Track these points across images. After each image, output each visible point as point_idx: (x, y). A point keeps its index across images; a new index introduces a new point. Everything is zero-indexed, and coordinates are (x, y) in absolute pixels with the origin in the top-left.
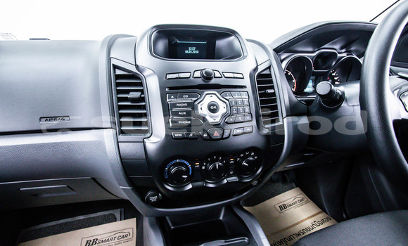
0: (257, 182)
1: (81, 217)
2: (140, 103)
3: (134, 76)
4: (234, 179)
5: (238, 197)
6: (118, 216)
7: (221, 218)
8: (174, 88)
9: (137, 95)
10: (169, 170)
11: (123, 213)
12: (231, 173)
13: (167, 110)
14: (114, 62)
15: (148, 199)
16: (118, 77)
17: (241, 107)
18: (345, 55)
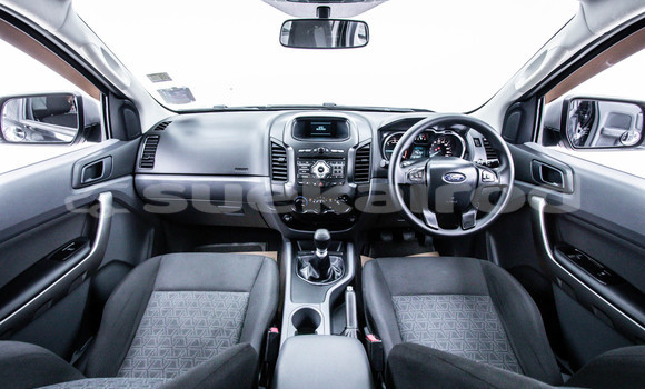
1: (236, 244)
2: (284, 164)
3: (281, 148)
6: (264, 248)
8: (300, 157)
9: (282, 159)
13: (297, 168)
14: (272, 140)
15: (285, 218)
16: (274, 148)
17: (338, 170)
18: (443, 132)
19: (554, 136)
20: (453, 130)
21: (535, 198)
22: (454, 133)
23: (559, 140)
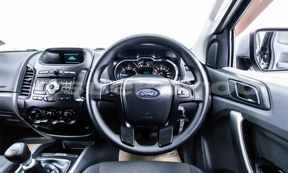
2: (31, 82)
12: (61, 118)
14: (28, 65)
16: (27, 72)
17: (66, 88)
18: (160, 60)
19: (246, 63)
20: (169, 58)
21: (233, 113)
22: (168, 61)
23: (250, 65)
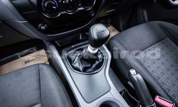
0: (93, 14)
4: (82, 8)
5: (87, 25)
7: (80, 38)
10: (44, 5)
11: (37, 48)
12: (80, 5)
15: (40, 28)
